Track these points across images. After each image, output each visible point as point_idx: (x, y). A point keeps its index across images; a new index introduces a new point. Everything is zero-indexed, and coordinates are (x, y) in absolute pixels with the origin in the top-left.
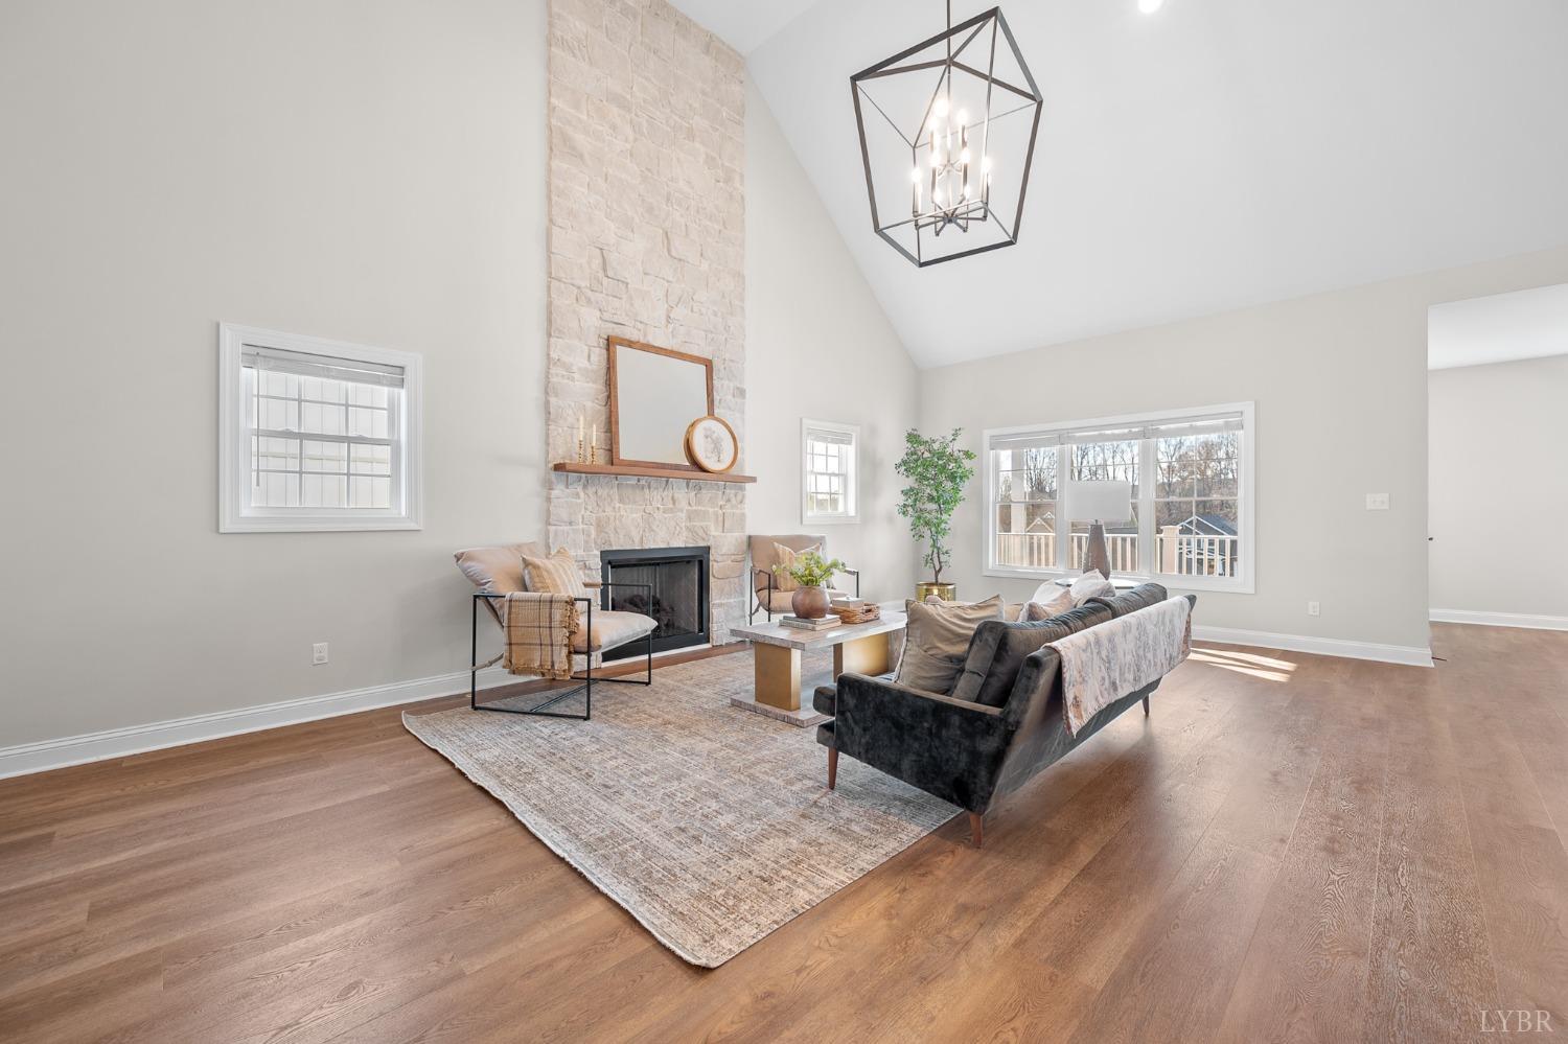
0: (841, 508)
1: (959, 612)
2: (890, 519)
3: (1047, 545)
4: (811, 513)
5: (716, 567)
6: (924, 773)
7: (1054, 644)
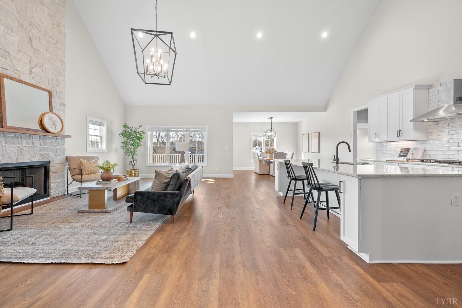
0: (100, 147)
1: (166, 172)
2: (116, 151)
3: (164, 158)
4: (90, 148)
5: (52, 169)
6: (161, 210)
7: (188, 176)
